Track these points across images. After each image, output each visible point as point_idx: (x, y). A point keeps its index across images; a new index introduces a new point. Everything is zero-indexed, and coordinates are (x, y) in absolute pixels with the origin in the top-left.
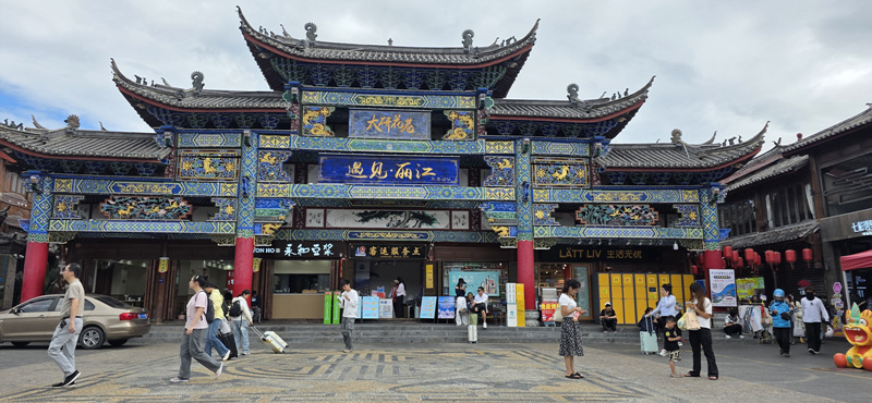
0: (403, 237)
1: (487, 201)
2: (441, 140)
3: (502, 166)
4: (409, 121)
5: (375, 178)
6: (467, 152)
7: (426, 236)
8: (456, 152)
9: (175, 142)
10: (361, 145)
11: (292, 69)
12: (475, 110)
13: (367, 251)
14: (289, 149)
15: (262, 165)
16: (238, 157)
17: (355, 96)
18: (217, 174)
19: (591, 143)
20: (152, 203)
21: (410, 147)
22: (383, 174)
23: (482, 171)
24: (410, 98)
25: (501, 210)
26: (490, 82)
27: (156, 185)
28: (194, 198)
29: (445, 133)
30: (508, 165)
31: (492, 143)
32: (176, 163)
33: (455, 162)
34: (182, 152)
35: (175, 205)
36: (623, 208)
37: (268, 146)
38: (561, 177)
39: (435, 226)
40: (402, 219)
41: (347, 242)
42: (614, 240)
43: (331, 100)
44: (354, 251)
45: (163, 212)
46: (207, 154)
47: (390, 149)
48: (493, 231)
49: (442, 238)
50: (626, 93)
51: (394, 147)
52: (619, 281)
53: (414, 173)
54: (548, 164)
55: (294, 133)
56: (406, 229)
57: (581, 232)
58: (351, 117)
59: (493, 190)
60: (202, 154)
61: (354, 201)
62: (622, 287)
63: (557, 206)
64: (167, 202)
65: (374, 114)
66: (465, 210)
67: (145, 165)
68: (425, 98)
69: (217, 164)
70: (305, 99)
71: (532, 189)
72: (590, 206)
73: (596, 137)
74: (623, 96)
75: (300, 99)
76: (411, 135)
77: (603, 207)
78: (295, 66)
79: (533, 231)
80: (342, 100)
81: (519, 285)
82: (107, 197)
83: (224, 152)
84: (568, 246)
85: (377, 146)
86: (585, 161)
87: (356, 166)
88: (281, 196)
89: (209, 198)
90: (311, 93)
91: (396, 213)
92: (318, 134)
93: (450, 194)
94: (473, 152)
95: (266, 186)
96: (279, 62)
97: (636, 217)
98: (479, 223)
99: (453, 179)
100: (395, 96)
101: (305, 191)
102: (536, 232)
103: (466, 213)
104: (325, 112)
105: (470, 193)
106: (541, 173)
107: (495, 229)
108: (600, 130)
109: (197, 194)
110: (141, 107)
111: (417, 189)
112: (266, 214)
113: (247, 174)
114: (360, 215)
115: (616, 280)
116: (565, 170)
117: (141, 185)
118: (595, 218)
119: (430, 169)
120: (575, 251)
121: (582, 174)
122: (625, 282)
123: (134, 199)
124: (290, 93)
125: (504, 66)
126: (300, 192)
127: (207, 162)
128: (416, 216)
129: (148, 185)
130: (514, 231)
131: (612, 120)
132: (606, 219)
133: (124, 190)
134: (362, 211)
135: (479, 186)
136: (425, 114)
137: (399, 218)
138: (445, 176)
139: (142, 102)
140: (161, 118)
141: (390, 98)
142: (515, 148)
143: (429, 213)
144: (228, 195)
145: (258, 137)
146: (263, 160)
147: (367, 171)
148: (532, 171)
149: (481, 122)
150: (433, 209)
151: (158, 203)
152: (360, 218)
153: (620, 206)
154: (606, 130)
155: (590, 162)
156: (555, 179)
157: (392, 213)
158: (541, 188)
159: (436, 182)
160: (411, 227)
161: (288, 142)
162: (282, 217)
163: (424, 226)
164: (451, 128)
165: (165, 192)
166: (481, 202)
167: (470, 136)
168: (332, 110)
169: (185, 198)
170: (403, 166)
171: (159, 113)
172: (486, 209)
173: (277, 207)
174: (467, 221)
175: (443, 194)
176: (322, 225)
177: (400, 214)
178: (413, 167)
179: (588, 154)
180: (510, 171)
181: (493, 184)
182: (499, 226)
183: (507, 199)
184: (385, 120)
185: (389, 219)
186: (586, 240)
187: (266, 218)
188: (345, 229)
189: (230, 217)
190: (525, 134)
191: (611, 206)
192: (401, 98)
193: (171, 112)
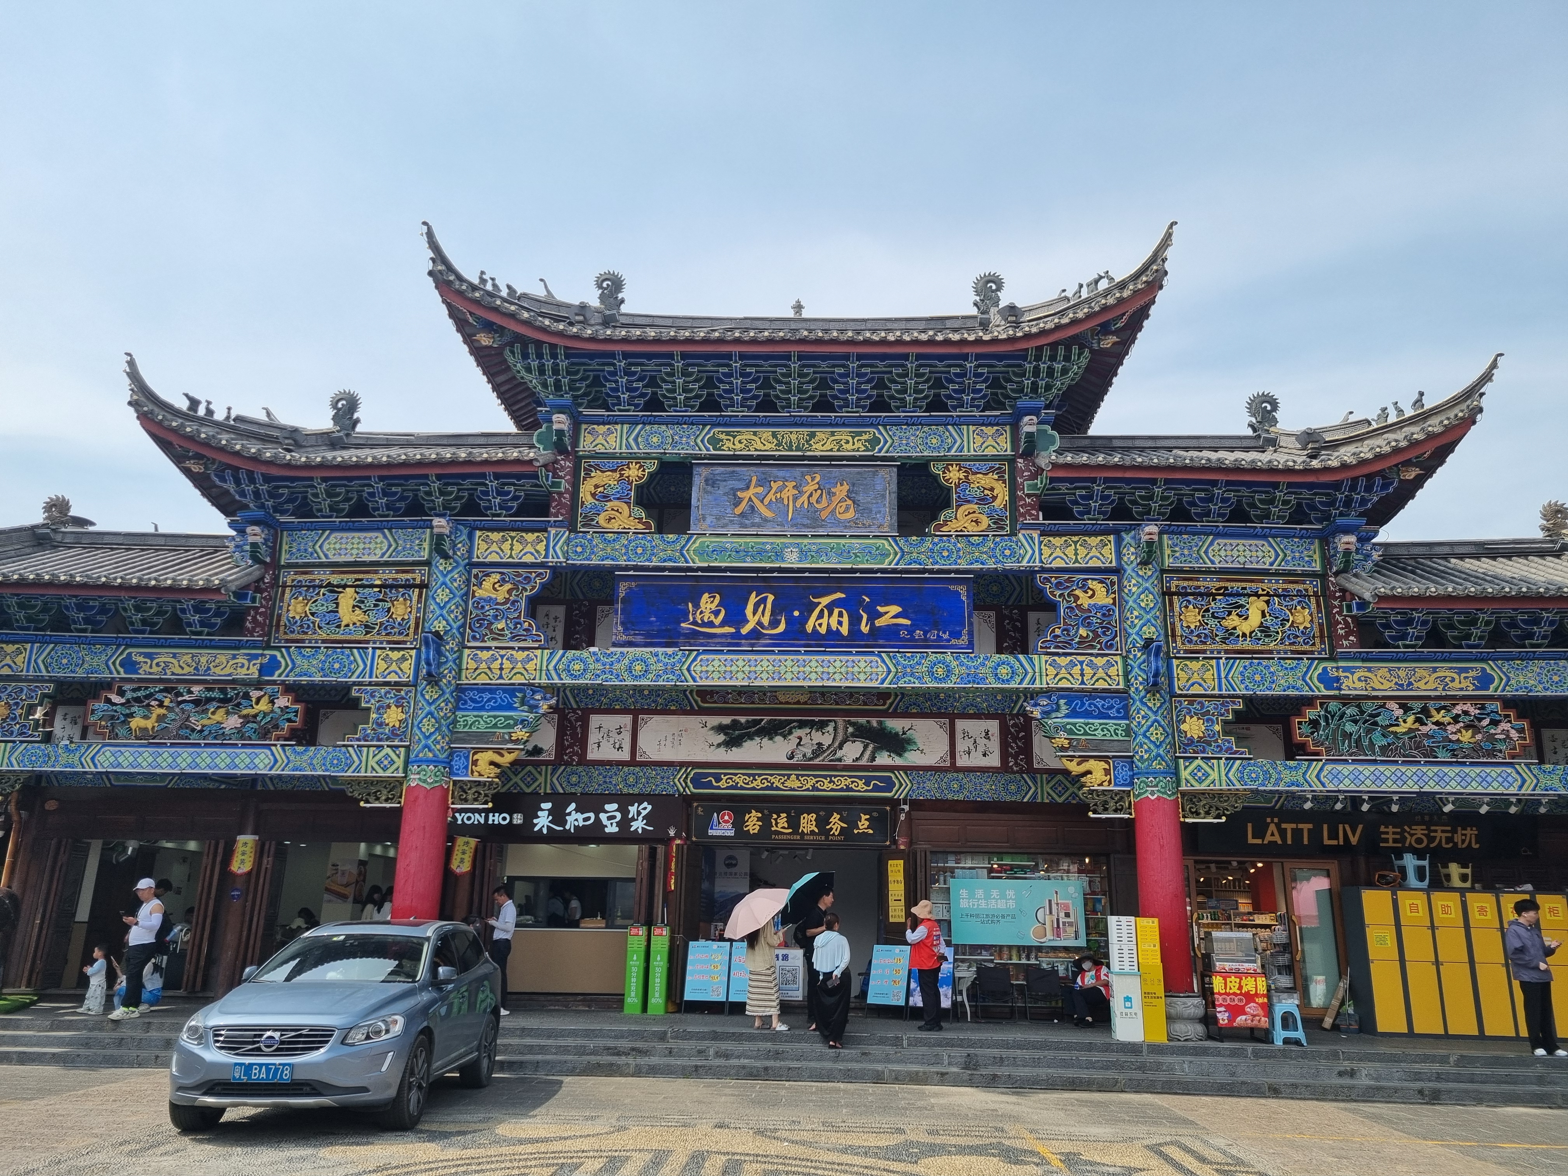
0: (828, 787)
1: (1047, 692)
2: (922, 534)
3: (1084, 600)
4: (841, 490)
5: (755, 634)
6: (991, 565)
7: (890, 786)
8: (963, 566)
9: (275, 552)
10: (720, 551)
11: (556, 371)
12: (1012, 461)
13: (739, 824)
14: (542, 565)
15: (478, 605)
16: (423, 586)
17: (708, 432)
18: (368, 628)
19: (1325, 539)
20: (209, 700)
21: (842, 553)
22: (774, 623)
23: (1033, 617)
24: (843, 434)
25: (1087, 714)
26: (1048, 387)
27: (222, 656)
28: (312, 686)
29: (935, 518)
30: (1102, 597)
31: (1058, 541)
32: (273, 603)
33: (962, 590)
34: (289, 577)
35: (263, 706)
36: (1425, 711)
37: (494, 558)
38: (1245, 627)
39: (912, 758)
40: (826, 739)
41: (687, 800)
42: (1404, 799)
43: (648, 444)
44: (707, 823)
45: (234, 722)
46: (349, 579)
47: (792, 560)
48: (1066, 772)
49: (931, 789)
50: (1418, 402)
51: (803, 554)
52: (1423, 912)
53: (855, 621)
54: (1209, 594)
55: (556, 524)
56: (837, 767)
57: (1312, 775)
58: (698, 481)
59: (1063, 661)
60: (335, 579)
61: (705, 693)
62: (1433, 928)
63: (1240, 706)
64: (247, 696)
65: (753, 474)
66: (989, 716)
67: (199, 608)
68: (882, 433)
69: (371, 602)
70: (587, 443)
71: (1169, 659)
72: (1333, 706)
73: (1340, 521)
74: (1409, 413)
75: (575, 442)
76: (846, 525)
77: (1369, 707)
78: (563, 364)
79: (1176, 773)
80: (674, 444)
81: (1143, 922)
82: (107, 685)
83: (388, 575)
84: (1271, 812)
85: (761, 553)
86: (1310, 586)
87: (708, 604)
88: (518, 680)
89: (347, 688)
90: (602, 429)
91: (811, 725)
92: (615, 526)
93: (949, 672)
94: (1009, 565)
95: (485, 655)
96: (525, 356)
97: (1466, 736)
98: (1027, 750)
99: (957, 635)
100: (806, 430)
101: (577, 666)
102: (1185, 774)
103: (993, 726)
104: (633, 472)
105: (1004, 671)
106: (1192, 617)
107: (1074, 767)
108: (1348, 503)
109: (317, 678)
110: (196, 469)
111: (863, 661)
112: (482, 727)
113: (439, 626)
114: (720, 729)
115: (1414, 908)
116: (1255, 609)
117: (186, 656)
118: (1348, 736)
119: (895, 609)
120: (1289, 827)
121: (1303, 617)
122: (1438, 915)
123: (166, 690)
124: (549, 428)
125: (1082, 347)
126: (568, 670)
127: (347, 598)
128: (862, 733)
129: (204, 656)
130: (1125, 773)
131: (1380, 473)
132: (1380, 741)
133: (148, 669)
134: (726, 720)
135: (1025, 651)
136: (882, 472)
137: (818, 737)
138: (935, 626)
139: (198, 457)
140: (243, 494)
141: (794, 435)
142: (1119, 555)
143: (895, 725)
144: (393, 678)
145: (471, 537)
146: (480, 593)
147: (736, 617)
148: (1166, 611)
149: (1025, 487)
150: (906, 715)
151: (225, 701)
152: (721, 738)
153: (1417, 705)
154: (1364, 502)
155: (1325, 587)
156: (1230, 633)
157: (802, 725)
158: (1192, 655)
159: (912, 643)
160: (848, 761)
161: (541, 547)
162: (520, 733)
163: (884, 759)
164: (947, 505)
165: (241, 674)
166: (1032, 695)
167: (998, 523)
168: (652, 467)
169: (289, 689)
170: (825, 601)
171: (238, 482)
172: (1046, 714)
173: (510, 707)
174: (994, 745)
175: (931, 673)
176: (625, 756)
177: (821, 726)
178: (850, 605)
179: (1317, 567)
180: (1107, 612)
181: (1064, 646)
182: (1085, 759)
183: (1101, 685)
184: (780, 490)
185: (793, 739)
186: (1326, 800)
187: (481, 737)
188: (682, 764)
189: (394, 733)
190: (1146, 515)
191: (1393, 705)
192: (821, 434)
193: (267, 479)
